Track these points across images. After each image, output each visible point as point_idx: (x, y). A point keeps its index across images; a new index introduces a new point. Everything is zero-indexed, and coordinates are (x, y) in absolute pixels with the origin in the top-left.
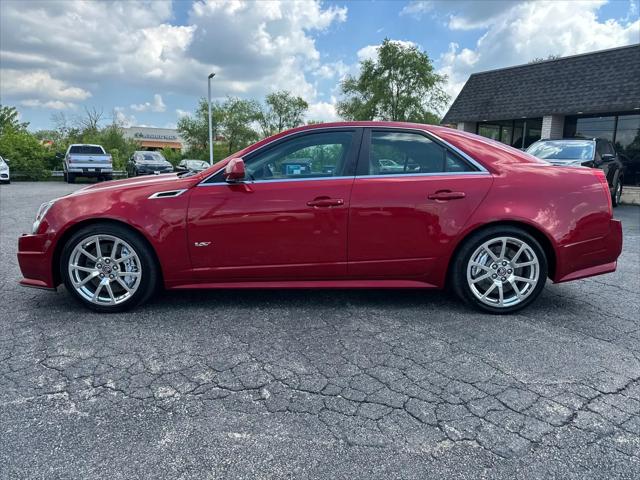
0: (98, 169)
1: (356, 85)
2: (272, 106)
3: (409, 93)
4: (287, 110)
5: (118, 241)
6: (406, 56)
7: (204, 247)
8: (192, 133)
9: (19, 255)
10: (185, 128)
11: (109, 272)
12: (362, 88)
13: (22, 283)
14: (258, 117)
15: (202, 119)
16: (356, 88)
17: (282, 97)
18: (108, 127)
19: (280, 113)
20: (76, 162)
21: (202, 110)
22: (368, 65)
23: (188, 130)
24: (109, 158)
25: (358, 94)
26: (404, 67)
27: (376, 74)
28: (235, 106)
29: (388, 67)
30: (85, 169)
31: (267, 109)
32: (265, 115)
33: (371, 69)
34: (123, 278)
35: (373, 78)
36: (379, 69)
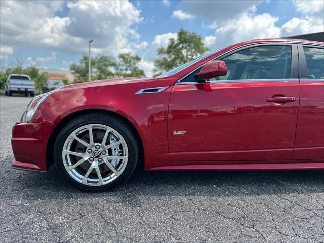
0: (26, 89)
1: (165, 51)
2: (121, 59)
3: (192, 56)
4: (130, 61)
5: (109, 129)
6: (191, 37)
7: (180, 135)
8: (77, 72)
9: (13, 141)
10: (74, 69)
11: (98, 156)
12: (168, 52)
13: (14, 166)
14: (114, 65)
15: (84, 64)
16: (165, 53)
17: (127, 55)
18: (28, 68)
19: (126, 63)
20: (13, 84)
21: (83, 60)
22: (172, 41)
23: (75, 70)
24: (33, 83)
25: (166, 56)
26: (190, 42)
27: (176, 45)
28: (101, 58)
29: (182, 42)
30: (19, 88)
31: (118, 61)
32: (117, 63)
33: (173, 43)
34: (110, 161)
35: (174, 47)
36: (178, 43)
